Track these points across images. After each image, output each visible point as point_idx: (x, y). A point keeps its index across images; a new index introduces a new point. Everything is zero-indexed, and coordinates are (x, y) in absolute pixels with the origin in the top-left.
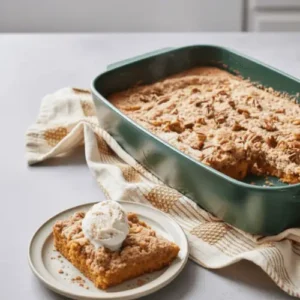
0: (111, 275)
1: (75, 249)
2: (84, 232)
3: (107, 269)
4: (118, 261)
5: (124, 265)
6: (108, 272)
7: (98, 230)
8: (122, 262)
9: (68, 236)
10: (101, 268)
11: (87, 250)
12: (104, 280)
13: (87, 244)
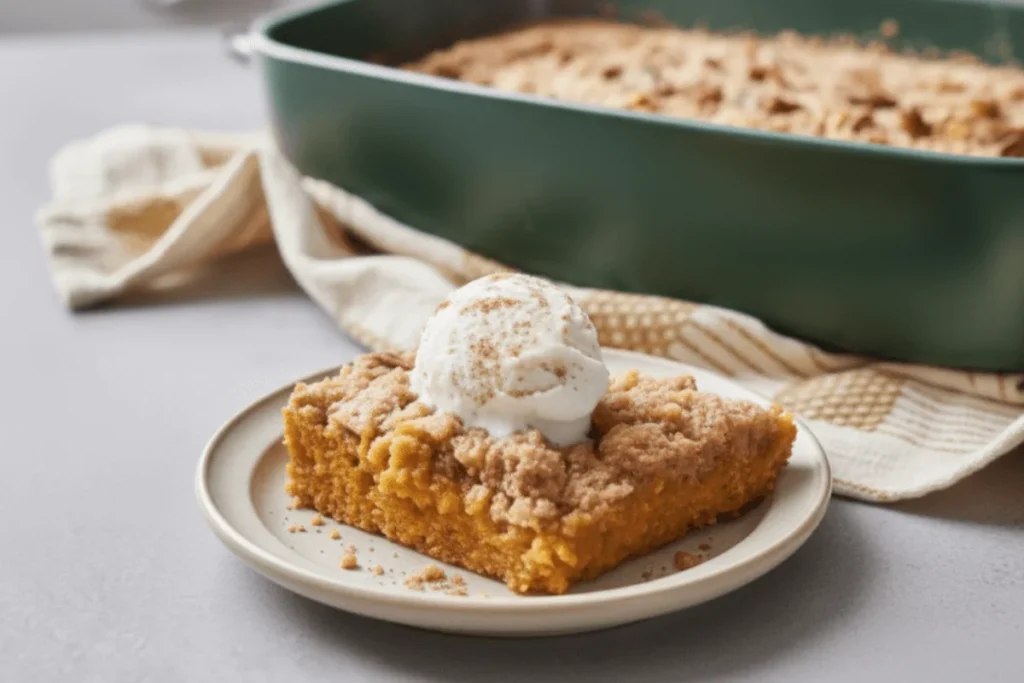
0: (581, 528)
1: (410, 459)
2: (425, 400)
3: (563, 507)
4: (601, 475)
5: (625, 488)
6: (572, 519)
7: (509, 361)
8: (616, 479)
9: (361, 425)
10: (543, 506)
11: (464, 450)
12: (562, 552)
13: (455, 432)
